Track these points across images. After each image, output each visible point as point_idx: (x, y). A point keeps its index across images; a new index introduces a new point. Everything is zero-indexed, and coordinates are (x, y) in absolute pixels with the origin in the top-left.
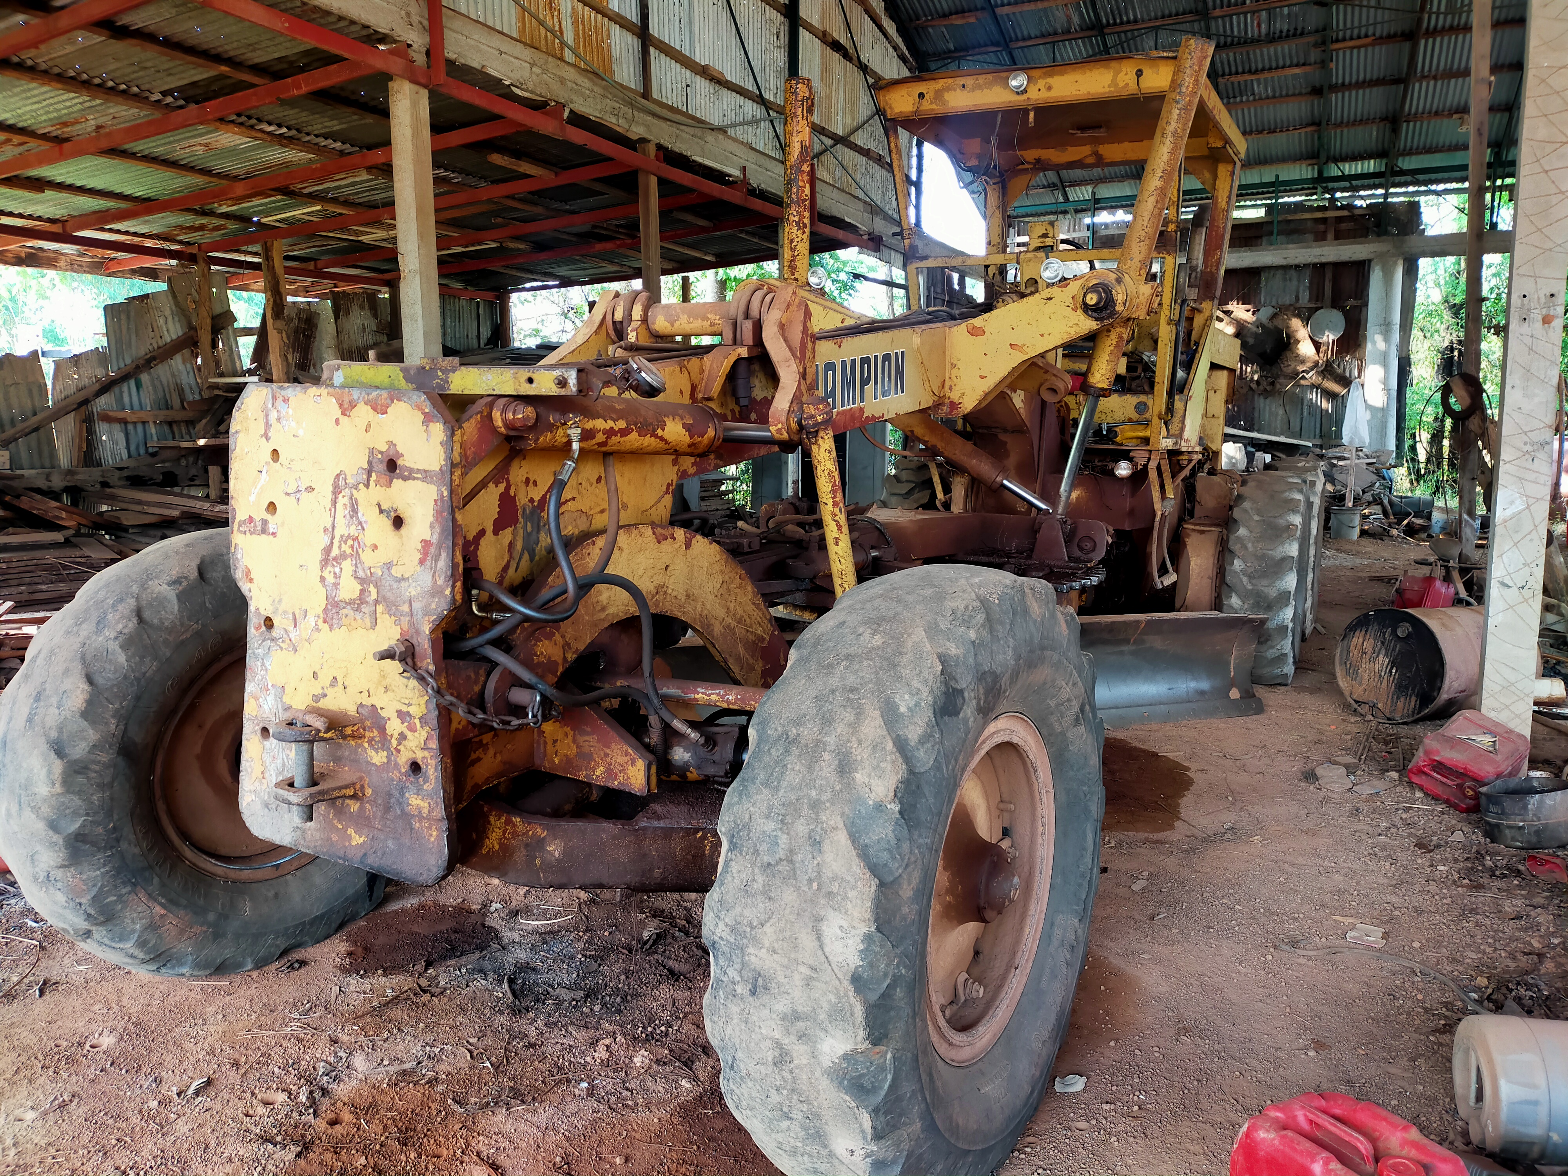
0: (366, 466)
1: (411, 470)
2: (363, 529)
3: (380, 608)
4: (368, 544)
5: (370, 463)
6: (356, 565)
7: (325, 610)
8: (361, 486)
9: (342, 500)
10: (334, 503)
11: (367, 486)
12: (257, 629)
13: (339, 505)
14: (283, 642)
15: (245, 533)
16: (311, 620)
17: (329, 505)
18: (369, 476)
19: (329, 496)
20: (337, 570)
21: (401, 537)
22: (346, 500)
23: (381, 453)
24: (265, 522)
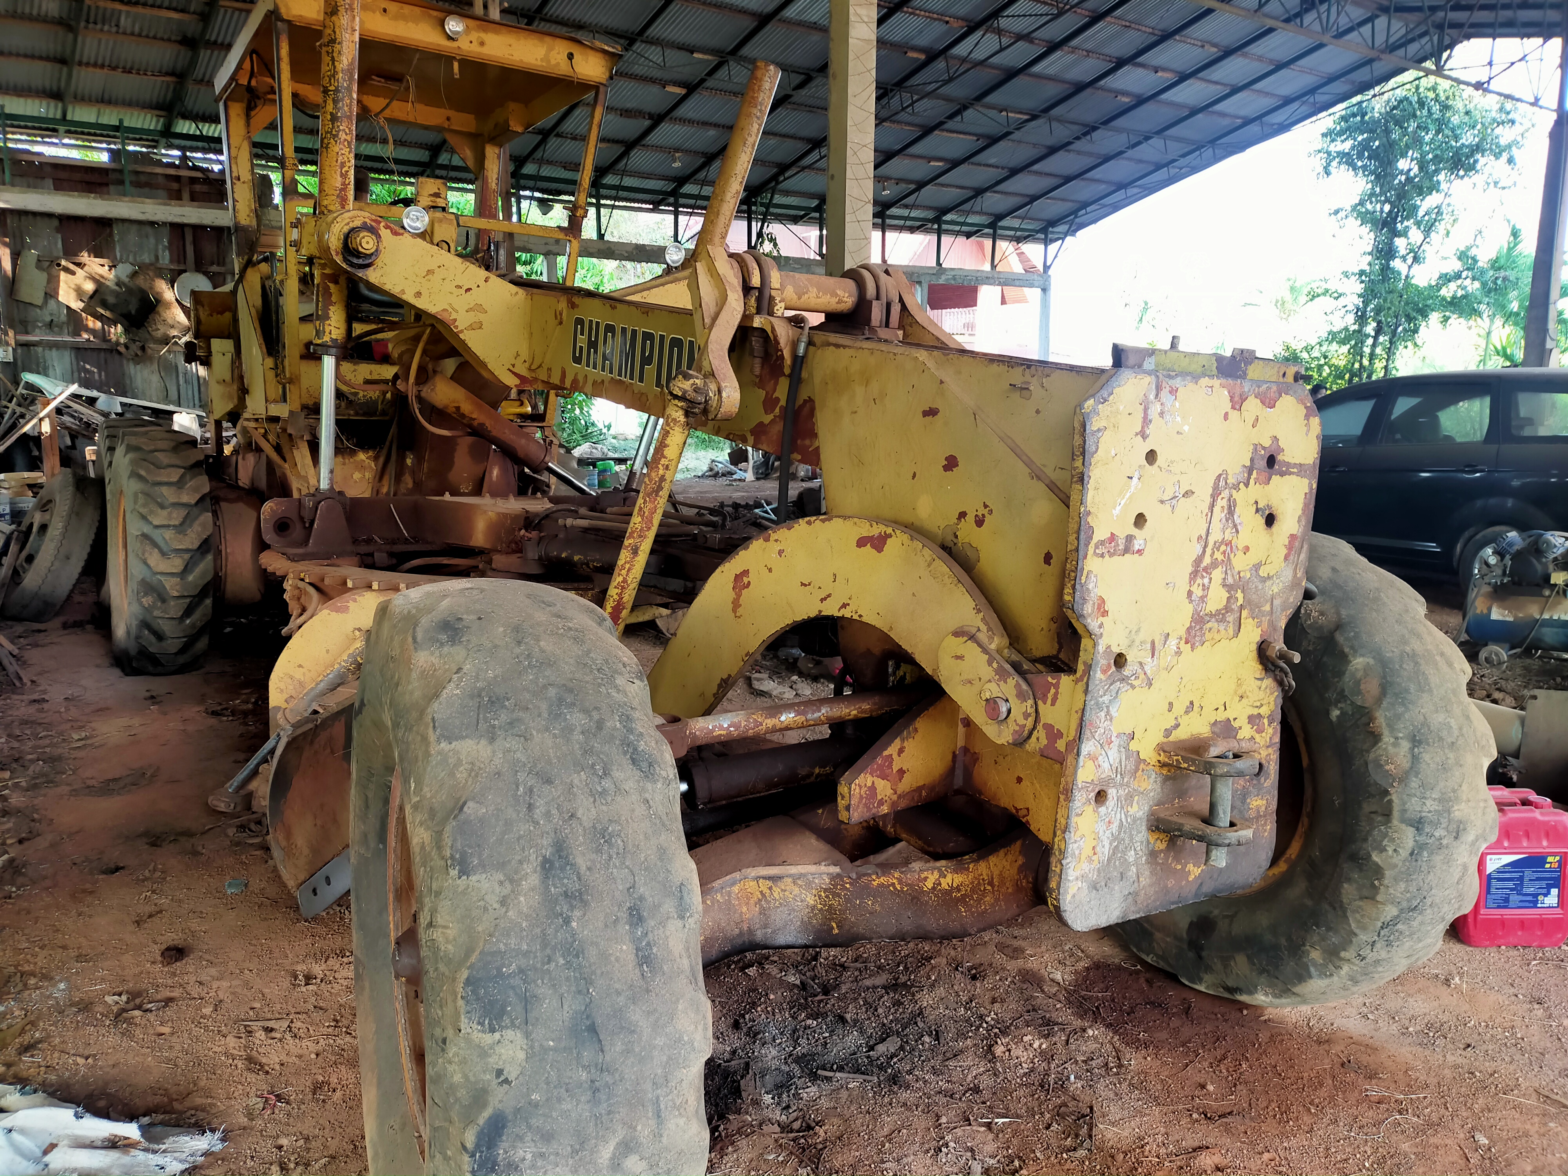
0: (1248, 464)
1: (1288, 465)
2: (1237, 531)
3: (1245, 613)
4: (1240, 547)
5: (1252, 460)
6: (1226, 573)
7: (1189, 630)
8: (1242, 485)
9: (1221, 503)
10: (1212, 507)
11: (1247, 485)
12: (1104, 672)
13: (1217, 509)
14: (1137, 678)
15: (1102, 556)
16: (1172, 643)
17: (1206, 510)
18: (1250, 474)
19: (1208, 500)
20: (1206, 581)
21: (1272, 535)
22: (1224, 503)
23: (1264, 448)
24: (1130, 538)
